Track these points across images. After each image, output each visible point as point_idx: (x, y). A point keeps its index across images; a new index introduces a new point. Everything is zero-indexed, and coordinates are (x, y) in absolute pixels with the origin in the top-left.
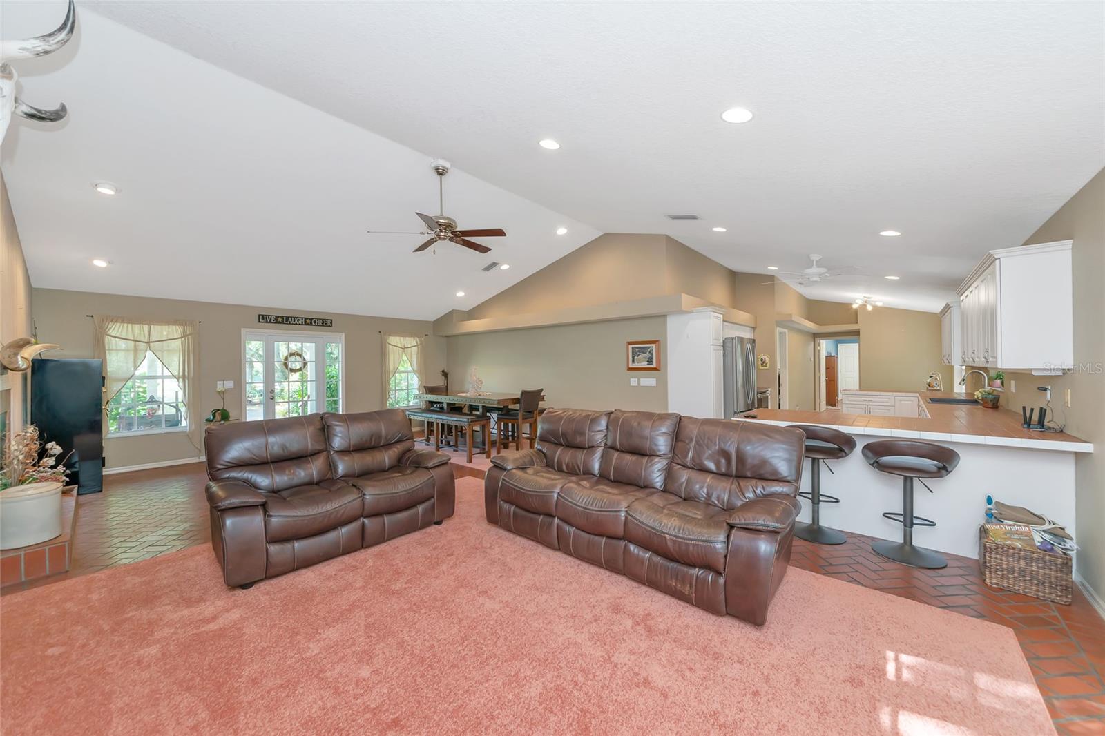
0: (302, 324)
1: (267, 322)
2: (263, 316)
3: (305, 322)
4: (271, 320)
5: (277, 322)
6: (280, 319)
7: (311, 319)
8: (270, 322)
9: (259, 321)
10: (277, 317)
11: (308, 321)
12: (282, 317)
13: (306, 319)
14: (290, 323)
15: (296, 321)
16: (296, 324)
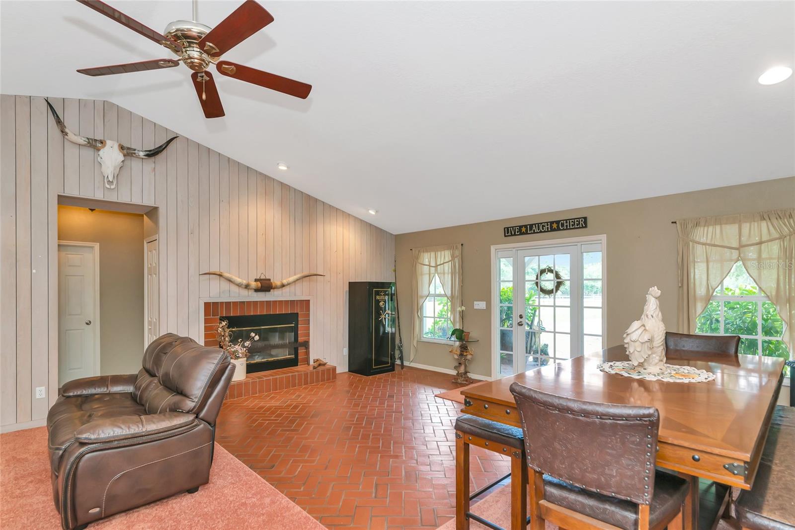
0: (548, 231)
1: (512, 235)
2: (508, 228)
3: (551, 227)
4: (515, 233)
5: (522, 234)
6: (524, 230)
7: (558, 222)
8: (515, 235)
9: (505, 236)
10: (521, 227)
11: (555, 226)
12: (526, 226)
13: (552, 223)
14: (534, 233)
15: (541, 228)
16: (541, 232)
